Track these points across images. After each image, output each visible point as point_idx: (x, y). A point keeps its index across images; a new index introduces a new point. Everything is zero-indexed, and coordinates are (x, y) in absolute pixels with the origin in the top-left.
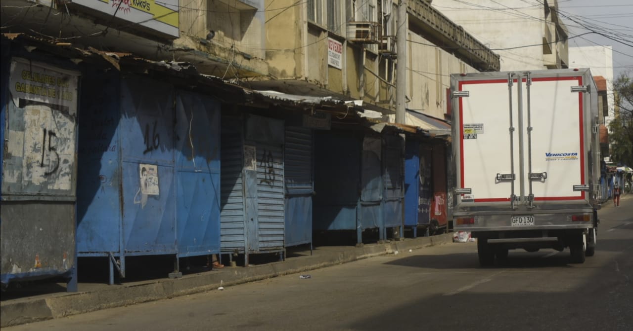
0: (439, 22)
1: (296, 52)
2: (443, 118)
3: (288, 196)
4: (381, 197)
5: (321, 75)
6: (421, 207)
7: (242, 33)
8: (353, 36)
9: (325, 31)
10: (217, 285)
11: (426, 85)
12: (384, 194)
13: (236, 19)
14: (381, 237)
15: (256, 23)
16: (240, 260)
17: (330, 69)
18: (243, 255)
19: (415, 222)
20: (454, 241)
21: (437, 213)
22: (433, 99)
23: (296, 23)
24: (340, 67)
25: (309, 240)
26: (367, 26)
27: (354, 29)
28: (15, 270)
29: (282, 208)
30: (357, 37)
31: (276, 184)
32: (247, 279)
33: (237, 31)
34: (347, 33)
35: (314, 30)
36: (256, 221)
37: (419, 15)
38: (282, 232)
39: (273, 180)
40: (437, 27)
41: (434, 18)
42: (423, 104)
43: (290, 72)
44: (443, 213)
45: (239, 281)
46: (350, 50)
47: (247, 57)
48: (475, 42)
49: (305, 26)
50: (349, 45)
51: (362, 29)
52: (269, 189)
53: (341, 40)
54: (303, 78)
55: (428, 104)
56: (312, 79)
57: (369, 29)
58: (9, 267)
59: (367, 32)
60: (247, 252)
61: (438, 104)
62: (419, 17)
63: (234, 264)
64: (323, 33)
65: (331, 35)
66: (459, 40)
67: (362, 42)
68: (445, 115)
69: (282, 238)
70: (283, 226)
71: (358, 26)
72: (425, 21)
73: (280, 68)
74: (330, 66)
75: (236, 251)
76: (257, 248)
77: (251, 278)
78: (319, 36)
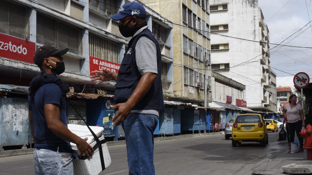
0: (224, 79)
1: (182, 91)
2: (226, 103)
3: (174, 123)
4: (199, 123)
5: (188, 96)
6: (211, 125)
7: (169, 87)
8: (197, 86)
9: (189, 85)
10: (158, 140)
11: (220, 95)
12: (200, 123)
13: (167, 84)
14: (199, 132)
15: (171, 86)
16: (163, 136)
17: (190, 94)
18: (164, 135)
19: (209, 129)
20: (221, 134)
21: (216, 127)
22: (222, 98)
23: (181, 84)
24: (193, 93)
25: (180, 132)
26: (200, 83)
27: (197, 84)
28: (121, 136)
29: (173, 126)
30: (198, 86)
31: (171, 121)
32: (164, 139)
33: (167, 87)
34: (195, 85)
35: (186, 85)
36: (167, 128)
37: (218, 77)
38: (173, 130)
39: (171, 120)
40: (224, 80)
41: (223, 78)
42: (219, 100)
43: (180, 95)
44: (218, 127)
45: (163, 140)
46: (196, 89)
47: (169, 93)
48: (237, 82)
49: (184, 85)
50: (195, 88)
51: (199, 84)
52: (170, 122)
53: (193, 87)
54: (183, 97)
55: (221, 99)
56: (185, 96)
57: (200, 84)
58: (120, 135)
59: (200, 85)
60: (165, 134)
61: (224, 99)
62: (218, 78)
63: (162, 137)
64: (188, 86)
65: (190, 86)
66: (231, 82)
67: (199, 87)
68: (226, 102)
69: (173, 132)
70: (173, 129)
71: (198, 83)
72: (220, 79)
73: (178, 95)
74: (190, 93)
75: (163, 134)
76: (167, 133)
77: (165, 139)
78: (187, 87)
